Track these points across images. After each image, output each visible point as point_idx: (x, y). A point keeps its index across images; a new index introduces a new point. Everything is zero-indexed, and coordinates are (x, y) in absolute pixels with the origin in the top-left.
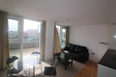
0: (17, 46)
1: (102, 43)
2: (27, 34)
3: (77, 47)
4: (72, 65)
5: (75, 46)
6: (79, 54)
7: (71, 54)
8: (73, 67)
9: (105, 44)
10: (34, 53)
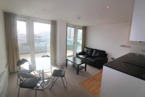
0: (28, 50)
1: (123, 46)
2: (40, 37)
3: (94, 51)
4: (85, 70)
5: (92, 50)
6: (95, 59)
7: (87, 58)
8: (87, 72)
9: (127, 47)
10: (44, 56)
